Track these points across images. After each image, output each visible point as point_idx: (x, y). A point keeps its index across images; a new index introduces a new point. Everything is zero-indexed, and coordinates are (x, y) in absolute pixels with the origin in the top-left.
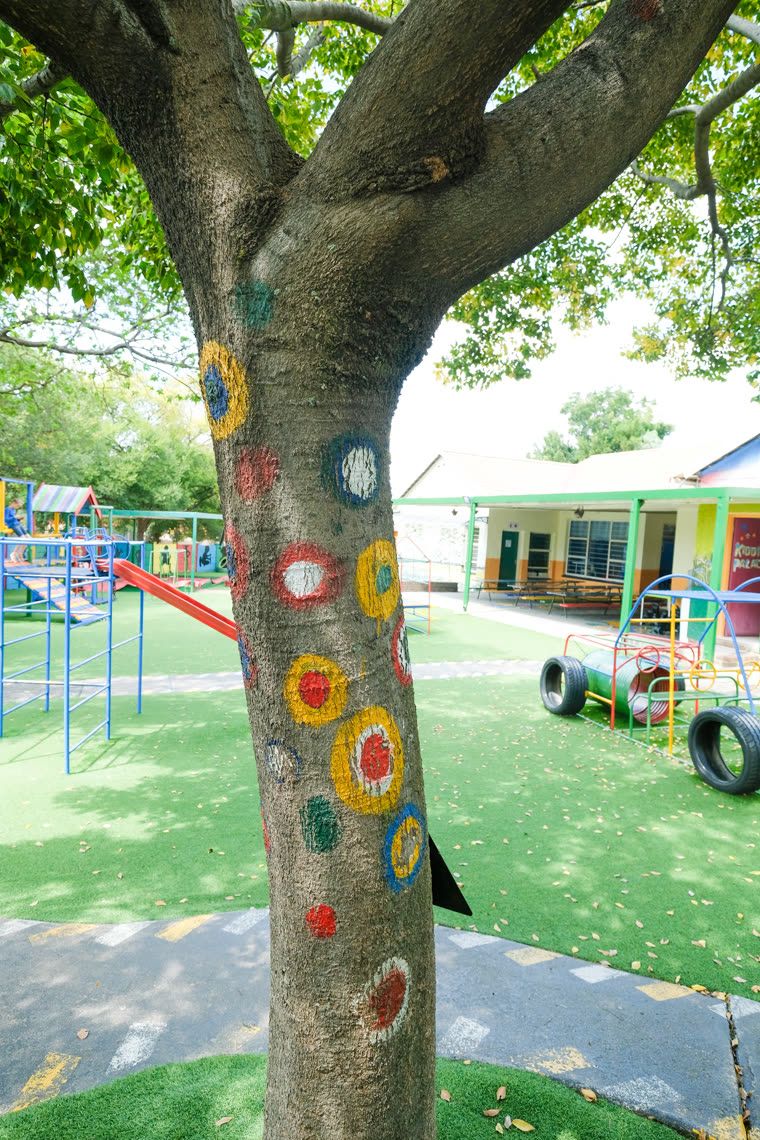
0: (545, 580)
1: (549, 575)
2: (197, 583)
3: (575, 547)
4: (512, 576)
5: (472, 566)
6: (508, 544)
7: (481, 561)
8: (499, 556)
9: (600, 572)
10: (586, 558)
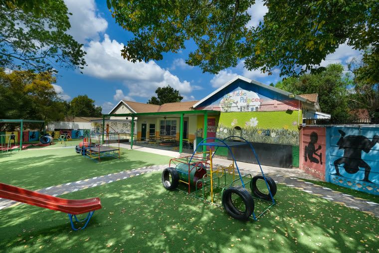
0: (154, 137)
1: (155, 135)
2: (23, 147)
3: (162, 127)
4: (145, 137)
5: (134, 134)
6: (144, 127)
7: (135, 132)
8: (141, 131)
9: (168, 134)
10: (165, 130)
